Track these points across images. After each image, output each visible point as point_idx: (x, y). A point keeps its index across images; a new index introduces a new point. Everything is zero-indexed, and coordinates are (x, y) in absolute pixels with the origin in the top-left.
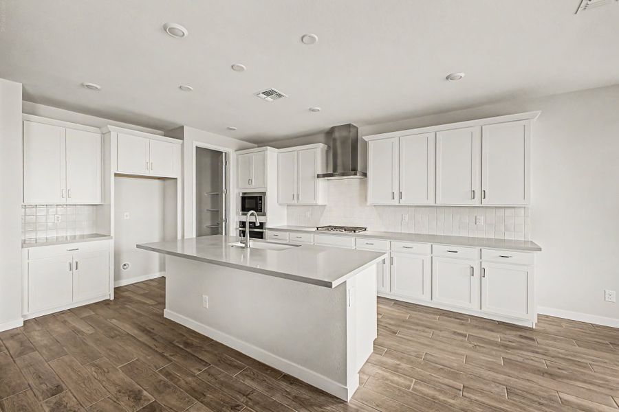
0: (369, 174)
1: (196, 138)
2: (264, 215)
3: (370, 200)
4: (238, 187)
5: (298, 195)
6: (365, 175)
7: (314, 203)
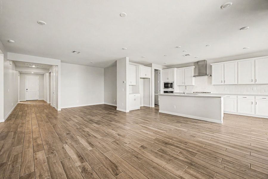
0: (212, 75)
1: (155, 67)
2: (173, 89)
3: (213, 83)
4: (163, 81)
5: (185, 82)
6: (211, 76)
7: (191, 84)
